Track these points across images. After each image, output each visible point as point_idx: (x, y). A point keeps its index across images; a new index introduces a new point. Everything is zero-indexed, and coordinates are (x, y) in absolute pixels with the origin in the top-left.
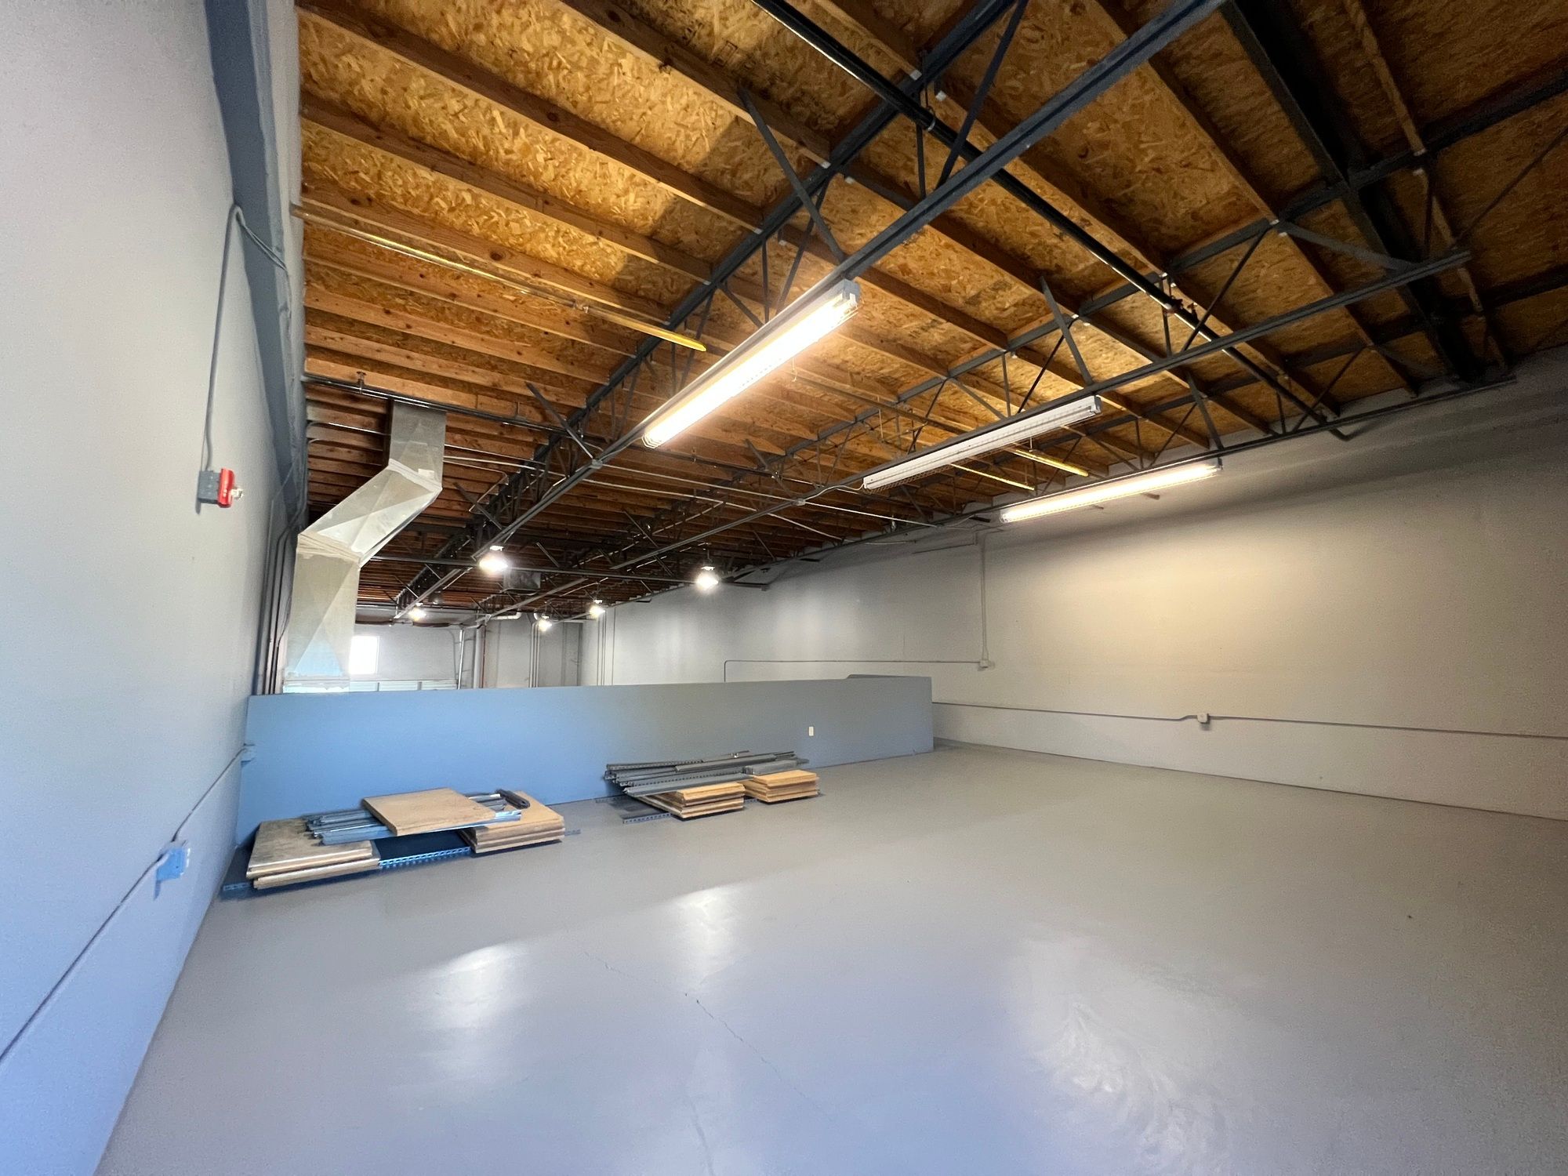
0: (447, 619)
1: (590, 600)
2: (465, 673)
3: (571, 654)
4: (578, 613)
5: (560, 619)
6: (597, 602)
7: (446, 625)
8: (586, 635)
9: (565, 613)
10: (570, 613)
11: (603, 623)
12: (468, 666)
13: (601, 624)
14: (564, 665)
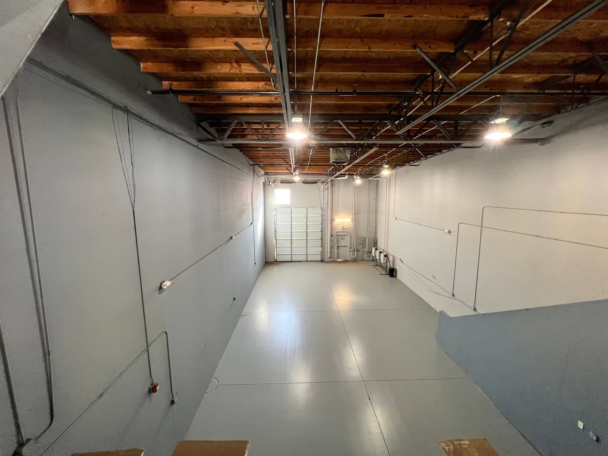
0: (315, 180)
1: (381, 166)
2: (325, 205)
3: (373, 196)
4: (376, 175)
5: (366, 178)
6: (386, 166)
7: (316, 183)
8: (380, 186)
9: (369, 175)
10: (371, 174)
11: (389, 179)
12: (326, 202)
13: (388, 180)
14: (369, 202)
